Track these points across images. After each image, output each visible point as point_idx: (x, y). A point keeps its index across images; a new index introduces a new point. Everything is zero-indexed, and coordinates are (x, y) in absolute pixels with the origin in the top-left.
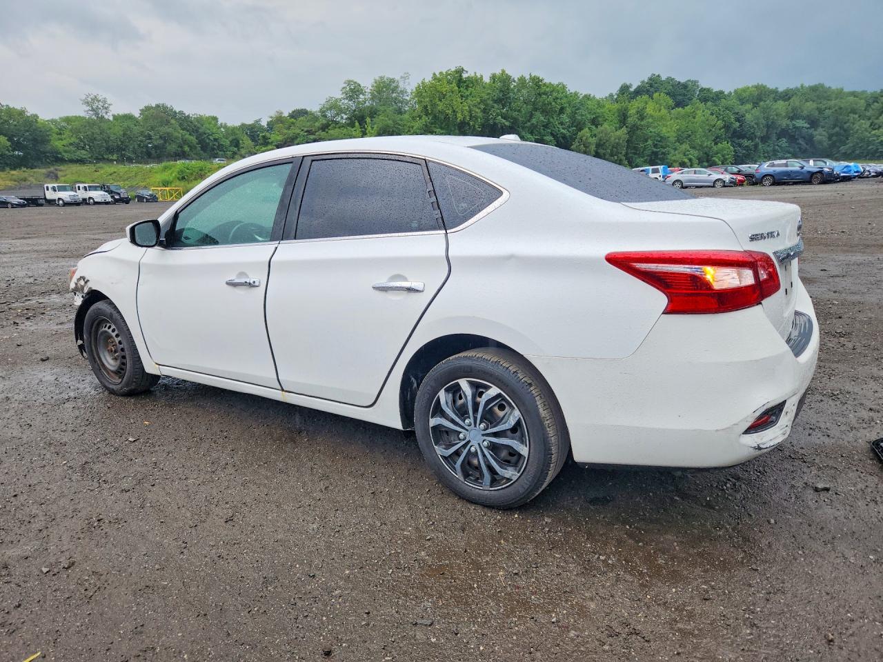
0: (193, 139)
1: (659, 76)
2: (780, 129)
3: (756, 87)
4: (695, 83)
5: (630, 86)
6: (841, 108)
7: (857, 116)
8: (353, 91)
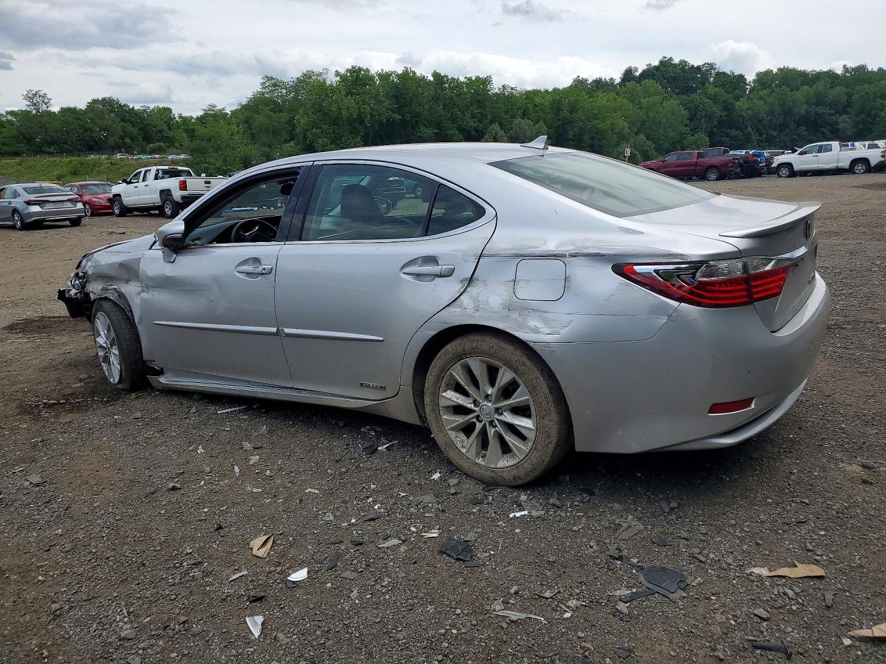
0: (135, 131)
1: (671, 59)
2: (798, 116)
3: (781, 70)
4: (712, 66)
5: (636, 69)
6: (867, 94)
8: (275, 85)
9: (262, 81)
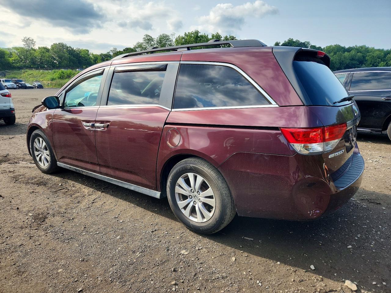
0: (75, 59)
1: (292, 39)
2: (345, 65)
3: (336, 45)
4: (308, 43)
6: (373, 56)
7: (380, 60)
8: (148, 40)
9: (145, 37)
